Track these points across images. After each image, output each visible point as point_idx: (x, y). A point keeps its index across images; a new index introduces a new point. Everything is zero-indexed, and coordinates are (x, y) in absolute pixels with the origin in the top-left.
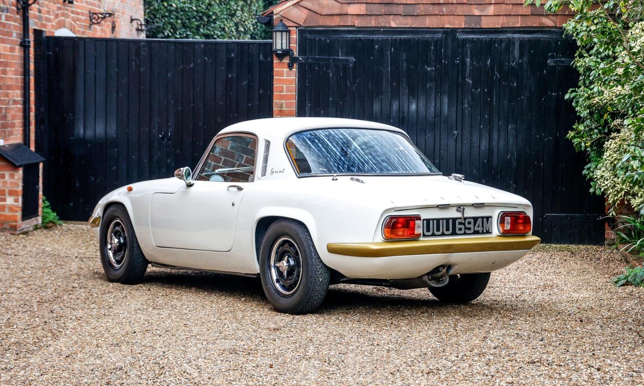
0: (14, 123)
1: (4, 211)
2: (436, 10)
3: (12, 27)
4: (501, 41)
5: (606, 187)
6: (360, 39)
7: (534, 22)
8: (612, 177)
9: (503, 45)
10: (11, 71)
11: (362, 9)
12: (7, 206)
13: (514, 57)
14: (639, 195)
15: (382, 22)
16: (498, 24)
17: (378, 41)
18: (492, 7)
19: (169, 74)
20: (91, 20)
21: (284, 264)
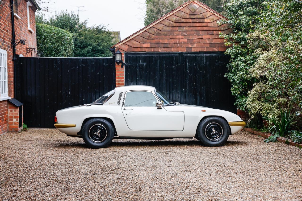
0: (12, 90)
1: (12, 124)
2: (176, 45)
3: (11, 53)
4: (199, 56)
5: (251, 108)
6: (148, 56)
7: (210, 50)
8: (253, 104)
9: (200, 58)
10: (11, 70)
11: (149, 45)
12: (13, 122)
13: (204, 62)
14: (264, 110)
15: (156, 50)
16: (198, 50)
17: (154, 57)
18: (196, 44)
19: (69, 71)
20: (27, 51)
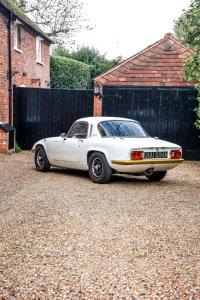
0: (6, 117)
1: (3, 146)
2: (150, 80)
3: (6, 84)
6: (124, 90)
9: (173, 93)
10: (5, 99)
11: (125, 79)
13: (177, 96)
16: (171, 85)
17: (130, 90)
20: (32, 81)
21: (97, 167)
